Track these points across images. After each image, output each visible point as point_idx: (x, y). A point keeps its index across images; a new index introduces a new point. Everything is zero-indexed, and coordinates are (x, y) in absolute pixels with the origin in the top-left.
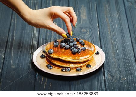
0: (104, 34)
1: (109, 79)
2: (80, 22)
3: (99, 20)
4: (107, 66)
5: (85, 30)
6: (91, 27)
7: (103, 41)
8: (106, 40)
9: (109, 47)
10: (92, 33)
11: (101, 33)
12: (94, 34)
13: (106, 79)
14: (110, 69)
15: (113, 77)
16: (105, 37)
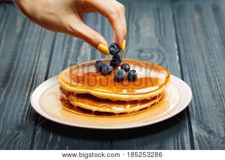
0: (190, 59)
1: (200, 136)
2: (139, 42)
3: (179, 37)
4: (197, 113)
5: (149, 54)
6: (162, 48)
7: (187, 71)
8: (194, 70)
9: (200, 80)
10: (164, 59)
11: (183, 59)
12: (167, 60)
13: (194, 136)
14: (203, 118)
15: (210, 132)
16: (191, 64)
